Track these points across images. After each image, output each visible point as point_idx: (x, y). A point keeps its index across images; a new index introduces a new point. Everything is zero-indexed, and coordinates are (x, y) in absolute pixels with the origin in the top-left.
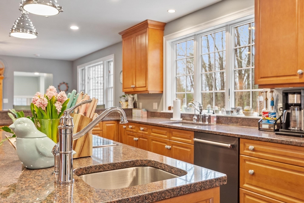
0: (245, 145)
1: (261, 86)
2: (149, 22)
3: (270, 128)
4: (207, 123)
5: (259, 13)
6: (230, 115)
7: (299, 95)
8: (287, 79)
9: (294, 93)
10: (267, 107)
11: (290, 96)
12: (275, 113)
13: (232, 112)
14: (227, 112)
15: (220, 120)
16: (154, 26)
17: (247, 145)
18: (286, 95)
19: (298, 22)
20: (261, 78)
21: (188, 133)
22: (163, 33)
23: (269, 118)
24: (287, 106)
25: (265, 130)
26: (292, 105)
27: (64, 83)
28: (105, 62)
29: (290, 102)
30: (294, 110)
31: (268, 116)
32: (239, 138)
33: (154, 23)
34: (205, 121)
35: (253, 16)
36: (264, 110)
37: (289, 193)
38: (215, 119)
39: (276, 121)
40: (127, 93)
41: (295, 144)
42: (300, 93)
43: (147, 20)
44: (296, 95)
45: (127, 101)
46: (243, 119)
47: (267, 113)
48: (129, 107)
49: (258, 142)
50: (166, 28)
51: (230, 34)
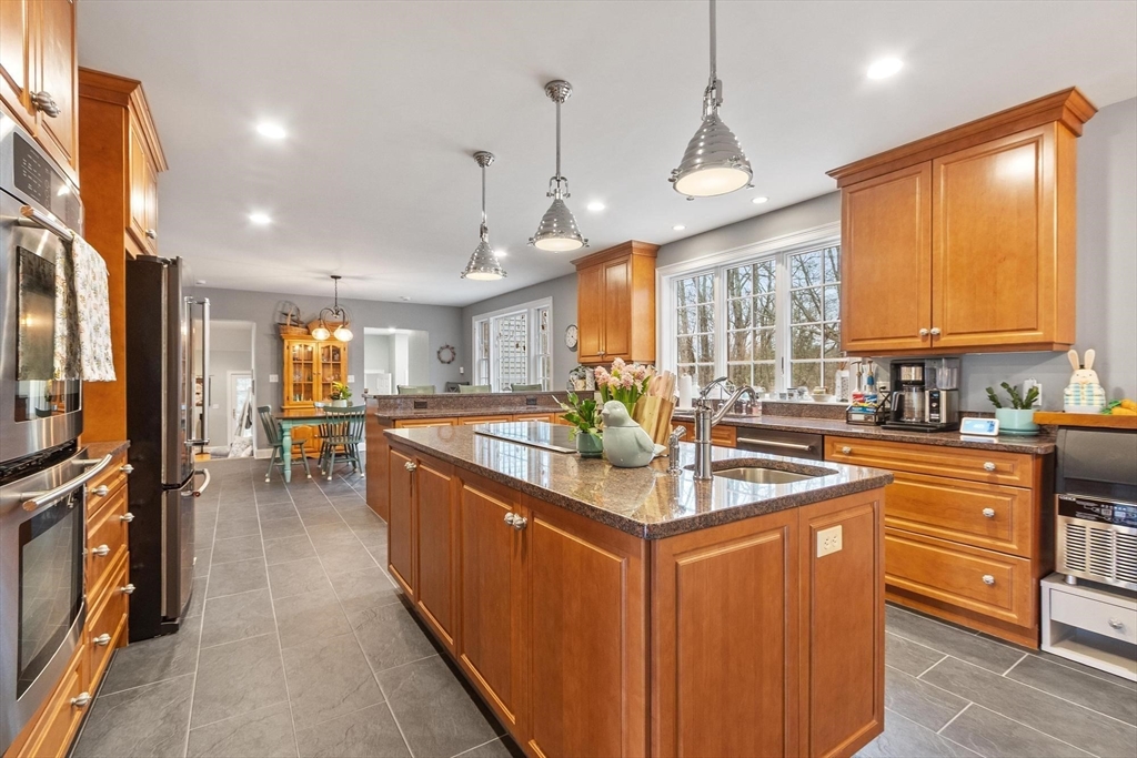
0: (833, 445)
1: (852, 353)
2: (634, 244)
3: (866, 419)
4: (744, 414)
5: (850, 238)
6: (787, 400)
7: (919, 369)
8: (900, 343)
9: (912, 365)
10: (859, 386)
11: (904, 369)
12: (875, 397)
13: (791, 395)
14: (782, 396)
15: (767, 409)
16: (642, 250)
17: (838, 446)
18: (896, 368)
19: (919, 254)
20: (853, 340)
21: (723, 430)
22: (655, 261)
23: (865, 405)
24: (898, 384)
25: (857, 423)
26: (906, 382)
27: (448, 346)
28: (532, 310)
29: (904, 378)
30: (910, 390)
31: (863, 401)
32: (823, 436)
33: (642, 246)
34: (741, 412)
35: (840, 236)
36: (856, 391)
37: (913, 516)
38: (760, 408)
39: (877, 408)
40: (585, 365)
41: (924, 441)
42: (922, 365)
43: (631, 242)
44: (913, 368)
45: (583, 378)
46: (812, 407)
47: (861, 396)
48: (587, 389)
49: (859, 441)
50: (659, 254)
51: (784, 268)
